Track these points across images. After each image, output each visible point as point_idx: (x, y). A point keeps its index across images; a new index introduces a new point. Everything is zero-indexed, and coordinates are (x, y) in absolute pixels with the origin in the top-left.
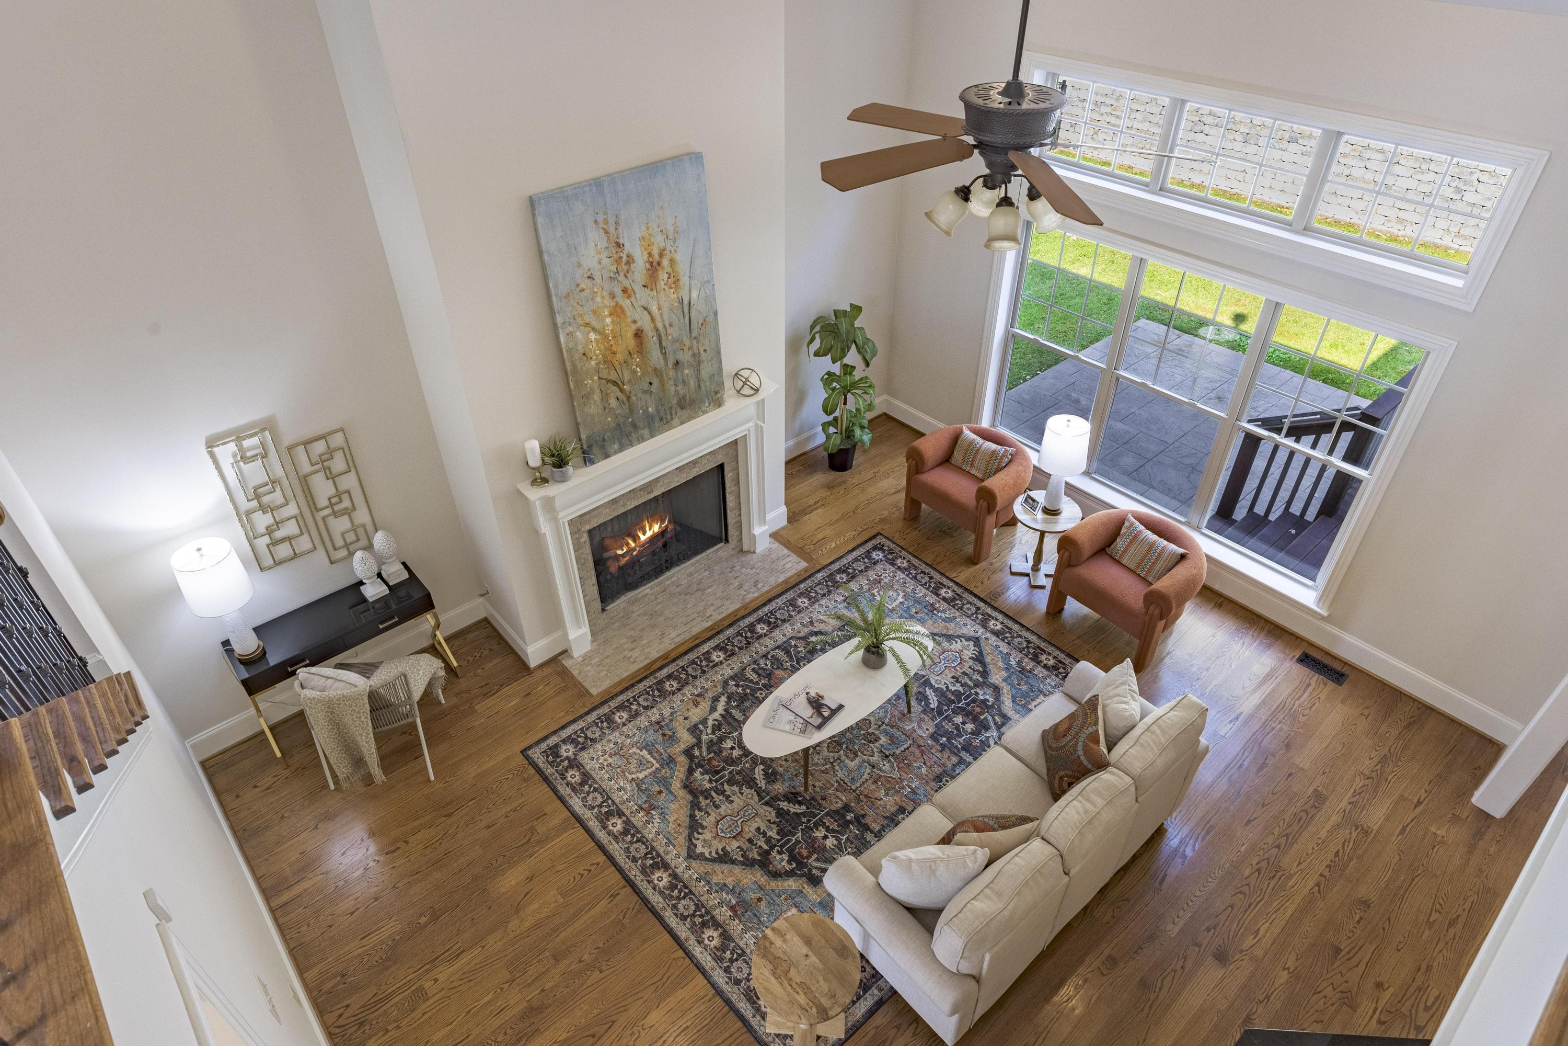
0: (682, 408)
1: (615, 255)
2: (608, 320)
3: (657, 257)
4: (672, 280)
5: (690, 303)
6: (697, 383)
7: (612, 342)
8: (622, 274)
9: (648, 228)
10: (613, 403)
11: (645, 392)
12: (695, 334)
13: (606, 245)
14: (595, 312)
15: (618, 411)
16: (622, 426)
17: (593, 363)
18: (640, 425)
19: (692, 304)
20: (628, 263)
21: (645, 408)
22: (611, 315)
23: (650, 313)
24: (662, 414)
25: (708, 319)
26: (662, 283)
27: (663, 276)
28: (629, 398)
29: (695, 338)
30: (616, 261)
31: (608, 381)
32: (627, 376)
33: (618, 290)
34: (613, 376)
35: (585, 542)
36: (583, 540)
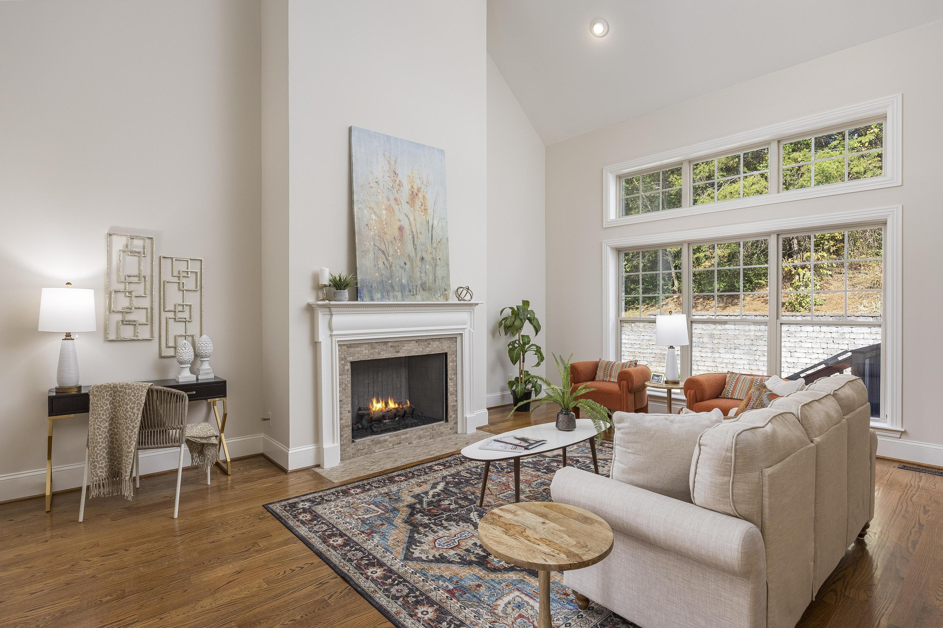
0: (423, 290)
1: (392, 177)
2: (384, 212)
3: (416, 191)
4: (423, 207)
5: (432, 226)
6: (434, 278)
7: (385, 226)
8: (395, 190)
9: (412, 172)
10: (381, 265)
11: (401, 267)
12: (434, 245)
13: (388, 169)
14: (377, 203)
15: (383, 272)
16: (384, 283)
17: (372, 233)
18: (396, 288)
19: (434, 227)
20: (399, 185)
21: (400, 278)
22: (386, 209)
23: (409, 220)
24: (411, 288)
25: (442, 240)
26: (418, 206)
27: (418, 203)
28: (391, 266)
29: (434, 248)
30: (393, 181)
31: (380, 249)
32: (391, 252)
33: (392, 198)
34: (383, 247)
35: (348, 370)
36: (346, 368)
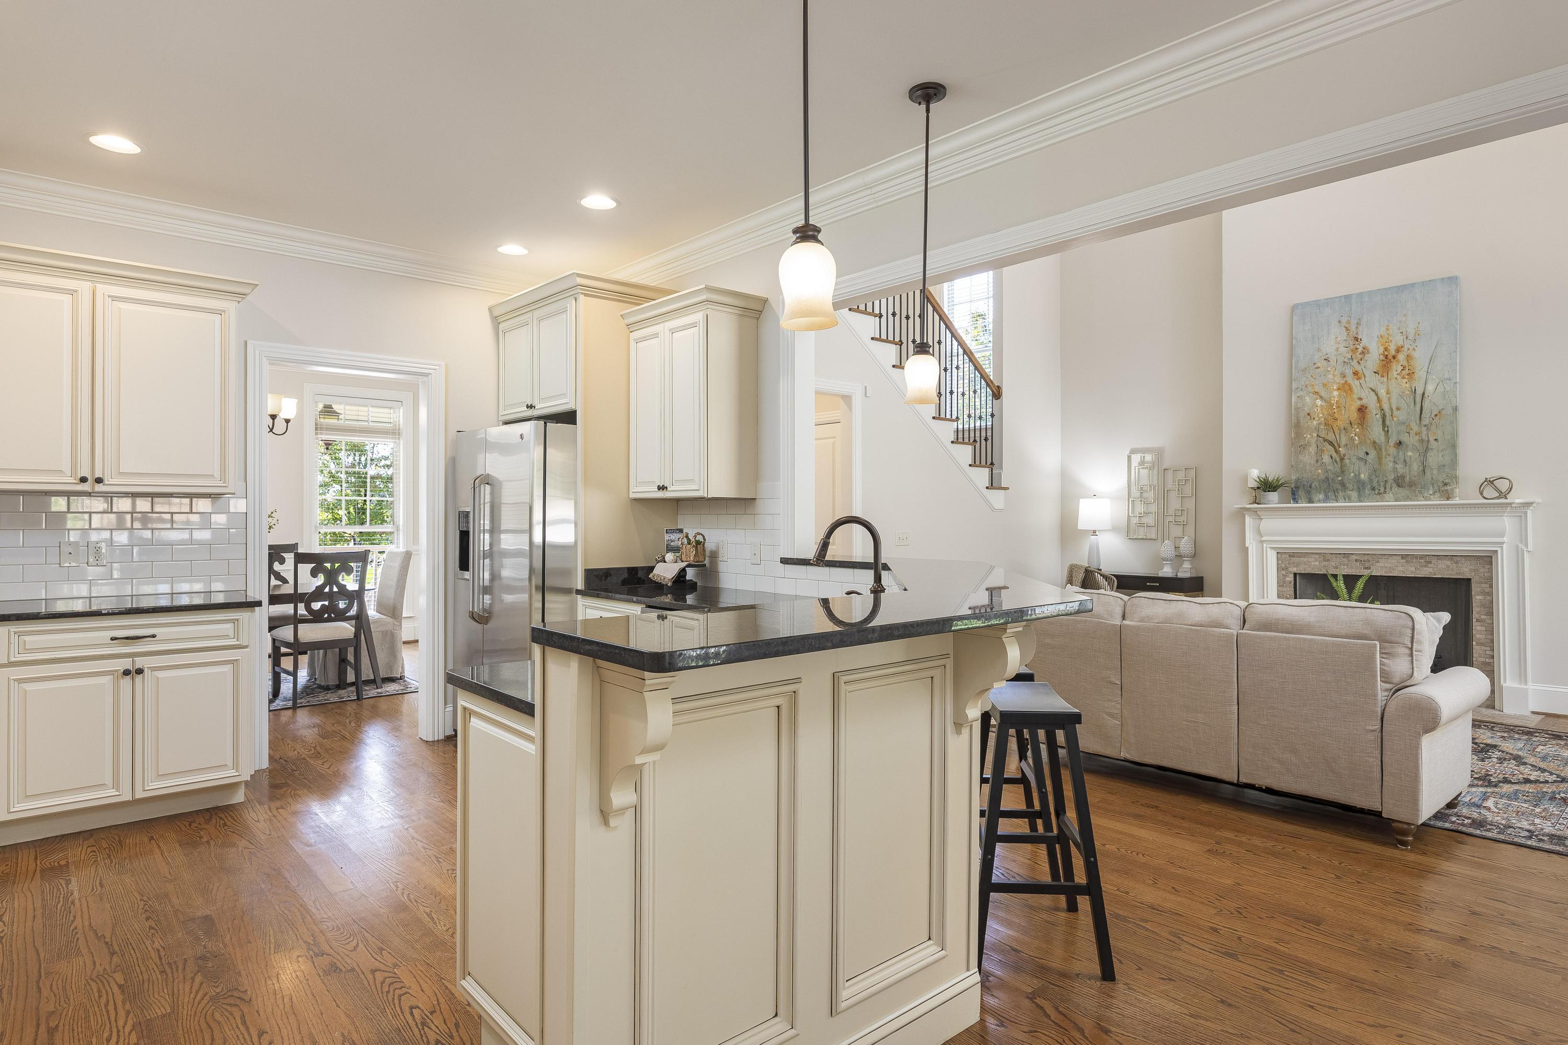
0: (1399, 486)
1: (1352, 346)
2: (1336, 393)
3: (1393, 352)
4: (1407, 371)
5: (1423, 394)
6: (1421, 468)
7: (1335, 411)
8: (1355, 361)
9: (1388, 329)
10: (1326, 459)
11: (1360, 459)
12: (1426, 421)
13: (1345, 338)
14: (1325, 385)
15: (1330, 468)
16: (1330, 481)
17: (1315, 422)
18: (1350, 486)
19: (1426, 395)
20: (1363, 353)
21: (1357, 473)
22: (1338, 389)
23: (1377, 394)
24: (1375, 484)
25: (1443, 412)
26: (1395, 373)
27: (1396, 368)
28: (1342, 459)
29: (1425, 426)
30: (1352, 351)
31: (1325, 440)
32: (1344, 440)
33: (1349, 372)
34: (1331, 437)
35: (1290, 583)
36: (1288, 579)
